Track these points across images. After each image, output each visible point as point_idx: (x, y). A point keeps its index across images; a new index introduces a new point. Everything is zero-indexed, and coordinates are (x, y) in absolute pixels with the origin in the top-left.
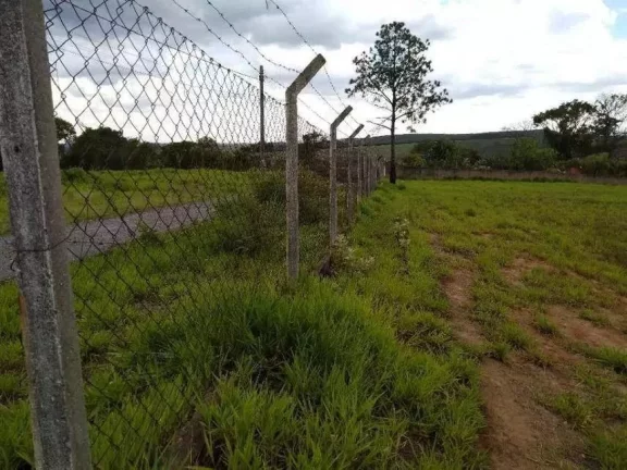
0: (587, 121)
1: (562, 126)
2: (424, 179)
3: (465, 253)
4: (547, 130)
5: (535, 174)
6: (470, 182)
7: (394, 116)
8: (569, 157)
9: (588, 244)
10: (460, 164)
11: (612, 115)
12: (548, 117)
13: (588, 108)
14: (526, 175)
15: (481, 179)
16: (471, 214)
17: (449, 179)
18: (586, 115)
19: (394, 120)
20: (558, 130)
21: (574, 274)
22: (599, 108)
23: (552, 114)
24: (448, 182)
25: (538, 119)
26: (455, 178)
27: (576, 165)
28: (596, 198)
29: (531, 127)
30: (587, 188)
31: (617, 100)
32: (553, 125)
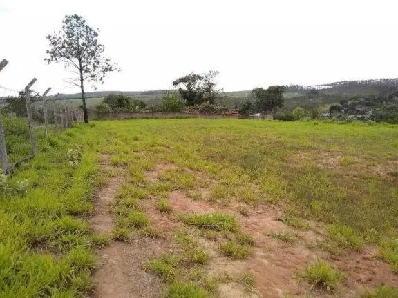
0: (200, 84)
1: (187, 86)
2: (112, 120)
3: (125, 165)
4: (180, 89)
5: (177, 114)
6: (140, 120)
7: (82, 77)
8: (193, 104)
9: (199, 151)
10: (134, 110)
11: (211, 81)
12: (180, 82)
13: (199, 78)
14: (172, 115)
15: (147, 118)
16: (136, 139)
17: (127, 119)
18: (199, 81)
19: (82, 80)
20: (186, 89)
21: (189, 170)
22: (204, 77)
23: (182, 80)
24: (127, 121)
25: (175, 83)
26: (132, 118)
27: (197, 109)
28: (206, 126)
29: (173, 88)
30: (202, 121)
31: (212, 74)
32: (183, 86)
